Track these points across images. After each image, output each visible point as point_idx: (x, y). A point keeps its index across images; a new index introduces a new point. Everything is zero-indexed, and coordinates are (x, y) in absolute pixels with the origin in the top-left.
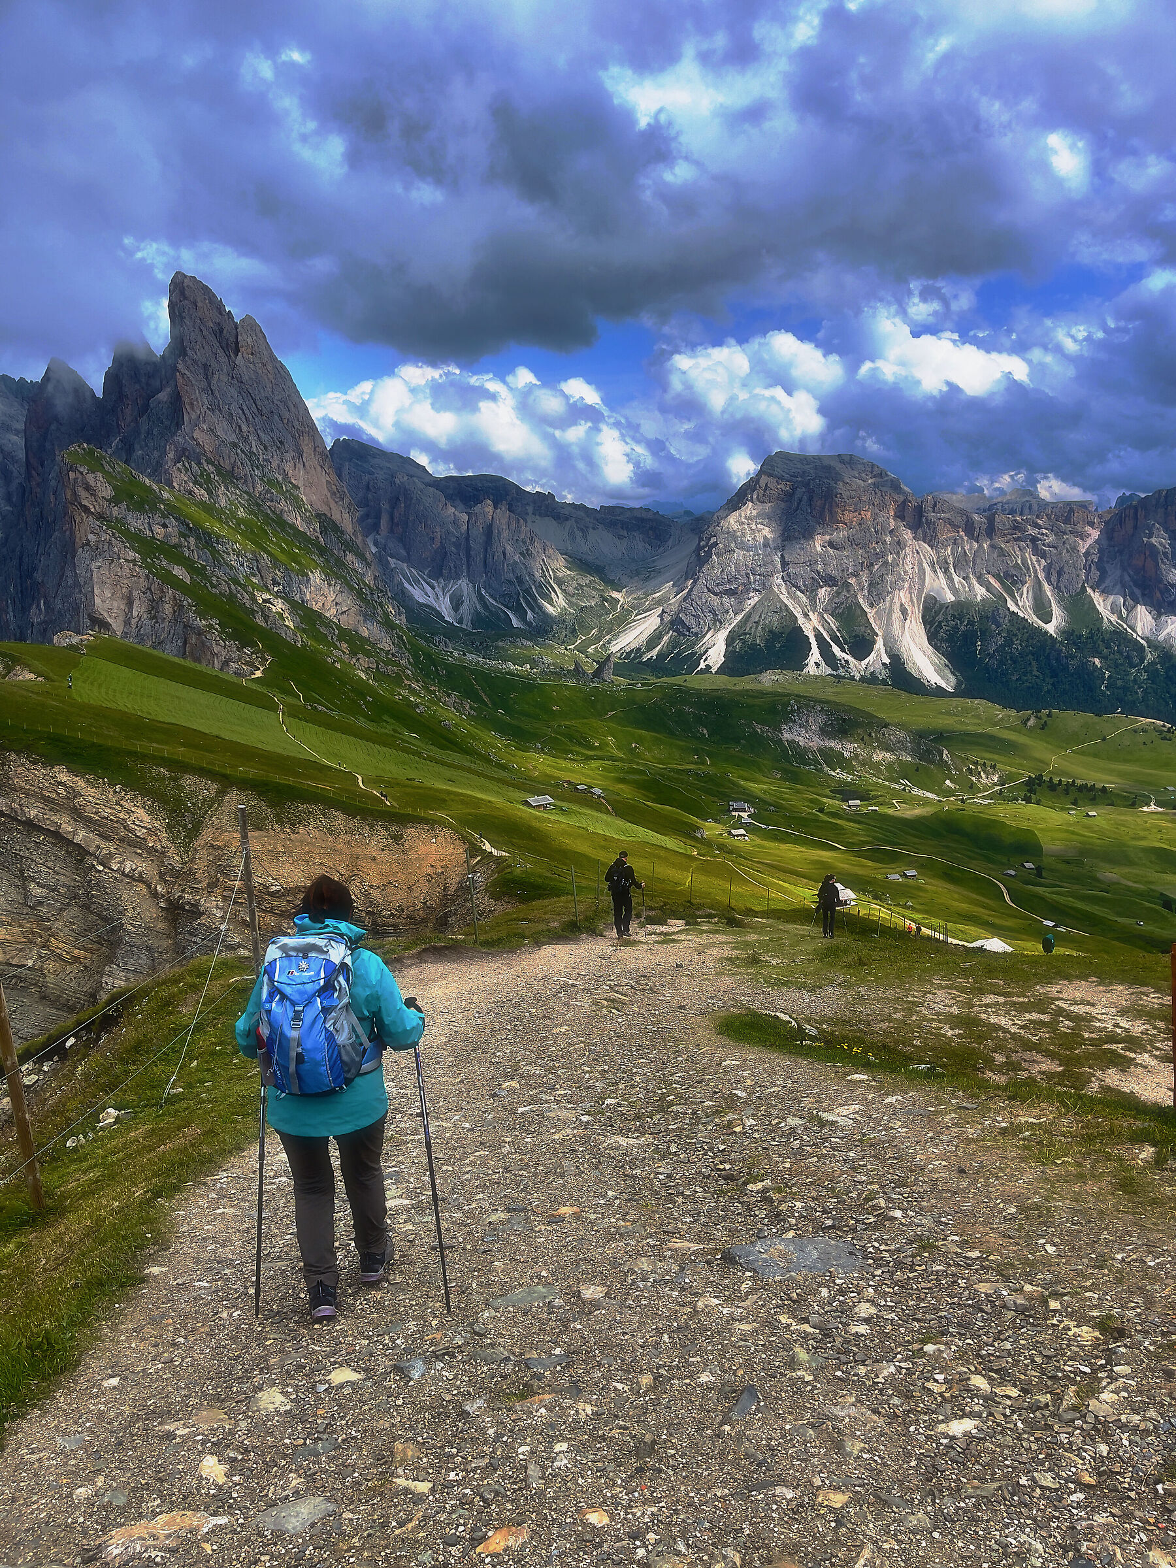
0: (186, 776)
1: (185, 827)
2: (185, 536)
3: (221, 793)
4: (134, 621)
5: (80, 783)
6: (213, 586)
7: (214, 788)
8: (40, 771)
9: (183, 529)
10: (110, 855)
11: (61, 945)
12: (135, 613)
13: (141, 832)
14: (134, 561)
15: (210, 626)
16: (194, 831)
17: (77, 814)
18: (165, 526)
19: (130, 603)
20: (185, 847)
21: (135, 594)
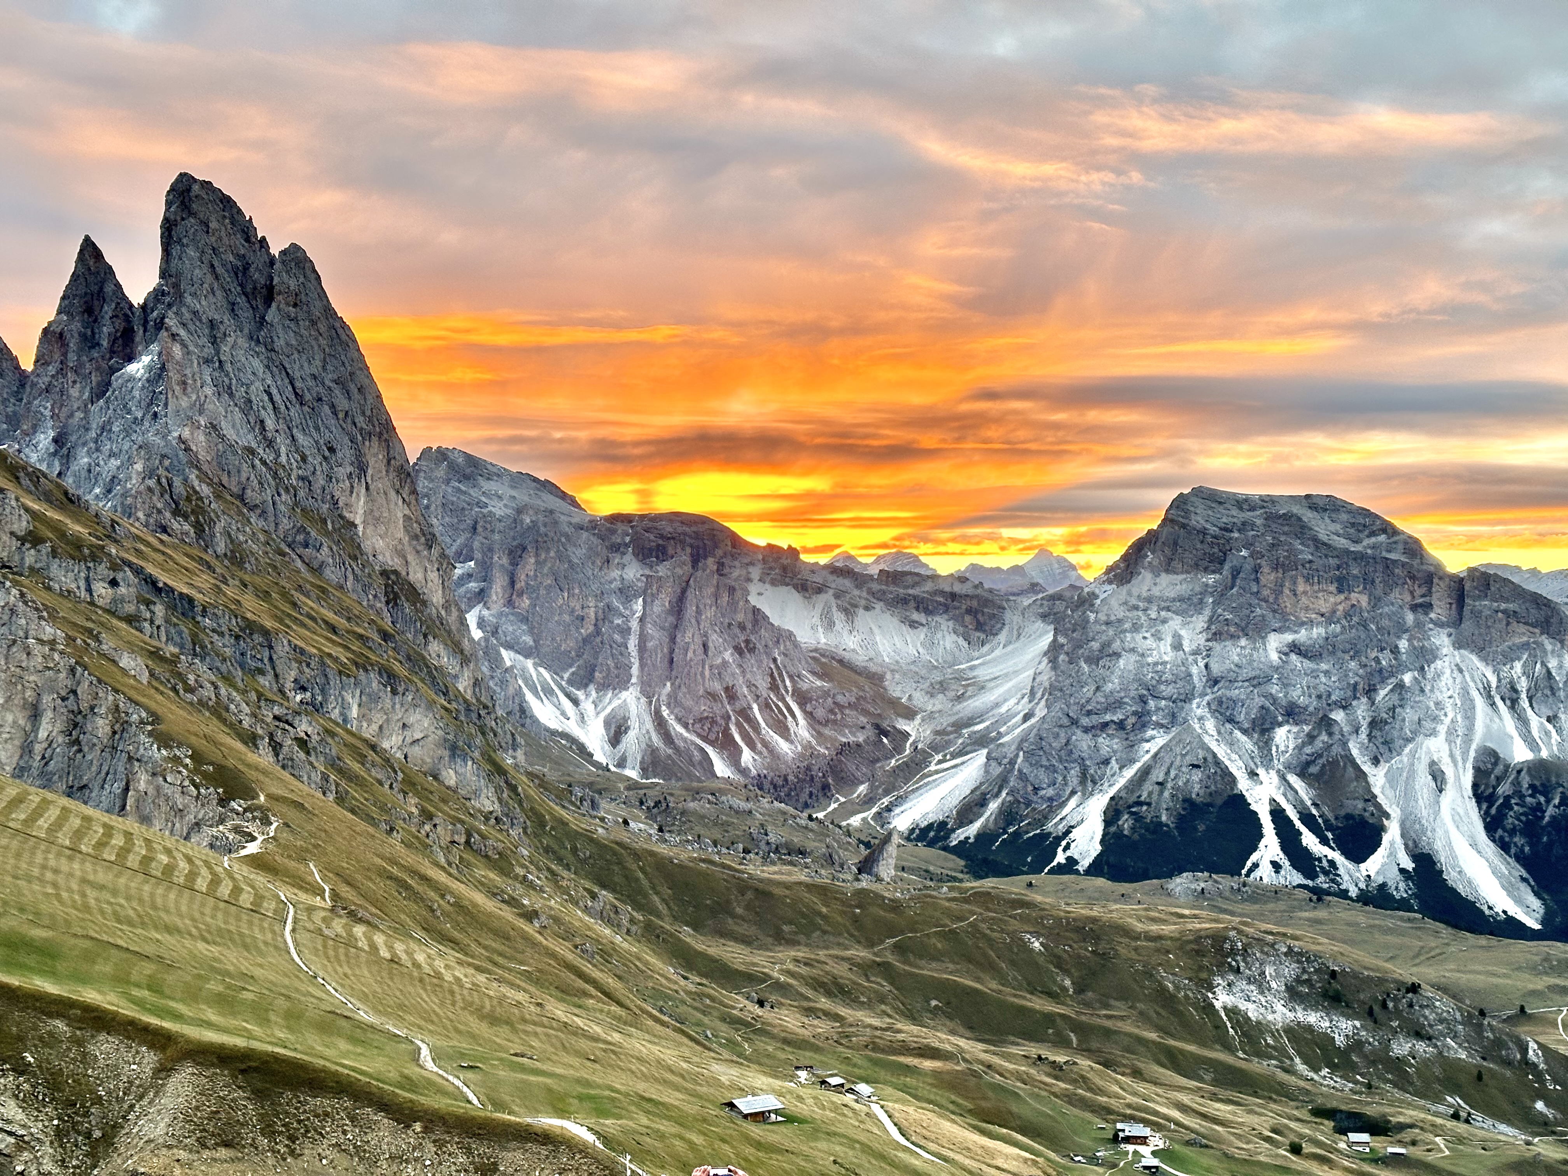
0: (102, 1037)
1: (88, 1135)
2: (148, 603)
3: (164, 1070)
4: (38, 748)
6: (190, 690)
7: (151, 1057)
12: (42, 734)
14: (52, 643)
15: (176, 760)
16: (103, 1145)
18: (114, 583)
19: (35, 715)
21: (47, 699)
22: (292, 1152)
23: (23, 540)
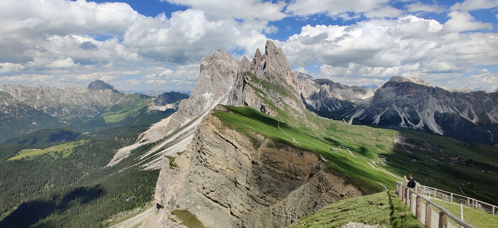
1: (257, 145)
2: (263, 88)
3: (265, 139)
4: (252, 104)
5: (237, 134)
6: (268, 98)
7: (263, 138)
8: (231, 130)
9: (264, 87)
10: (242, 149)
11: (230, 166)
12: (253, 102)
13: (248, 145)
14: (254, 92)
15: (266, 106)
16: (259, 146)
17: (236, 140)
18: (260, 86)
19: (252, 100)
20: (256, 150)
21: (253, 98)
22: (279, 149)
23: (251, 81)
